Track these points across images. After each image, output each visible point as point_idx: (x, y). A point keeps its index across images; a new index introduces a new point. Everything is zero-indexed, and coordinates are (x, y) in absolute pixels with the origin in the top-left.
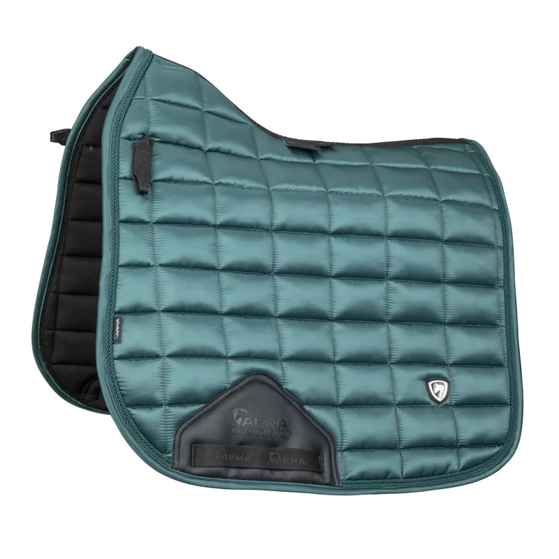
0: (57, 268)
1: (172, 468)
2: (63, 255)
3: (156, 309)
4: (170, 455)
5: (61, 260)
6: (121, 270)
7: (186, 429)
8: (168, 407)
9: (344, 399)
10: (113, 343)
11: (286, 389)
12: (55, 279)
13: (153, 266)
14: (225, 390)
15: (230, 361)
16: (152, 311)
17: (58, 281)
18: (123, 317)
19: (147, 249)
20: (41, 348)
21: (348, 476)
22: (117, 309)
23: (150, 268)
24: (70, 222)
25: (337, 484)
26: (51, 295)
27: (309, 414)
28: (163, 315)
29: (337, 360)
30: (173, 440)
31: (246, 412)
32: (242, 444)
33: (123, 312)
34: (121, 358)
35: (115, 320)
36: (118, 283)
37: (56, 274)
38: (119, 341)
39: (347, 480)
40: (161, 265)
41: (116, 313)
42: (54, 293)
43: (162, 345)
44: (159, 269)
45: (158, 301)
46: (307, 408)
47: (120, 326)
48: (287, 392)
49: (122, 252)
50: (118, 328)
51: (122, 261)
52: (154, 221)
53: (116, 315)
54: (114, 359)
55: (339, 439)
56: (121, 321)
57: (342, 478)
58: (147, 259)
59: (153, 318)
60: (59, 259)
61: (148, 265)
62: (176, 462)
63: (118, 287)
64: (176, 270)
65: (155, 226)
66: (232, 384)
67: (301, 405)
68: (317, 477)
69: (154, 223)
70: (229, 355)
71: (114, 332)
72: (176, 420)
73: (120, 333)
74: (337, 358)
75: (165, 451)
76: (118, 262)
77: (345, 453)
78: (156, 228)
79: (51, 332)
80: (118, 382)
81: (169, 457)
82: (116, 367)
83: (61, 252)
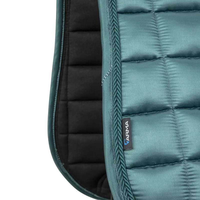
0: (64, 78)
2: (68, 65)
3: (169, 106)
5: (67, 69)
6: (124, 65)
10: (124, 150)
12: (63, 88)
13: (160, 58)
16: (165, 109)
17: (66, 90)
18: (132, 118)
19: (152, 40)
20: (57, 151)
22: (124, 110)
23: (157, 60)
24: (71, 33)
26: (61, 102)
28: (177, 112)
33: (132, 113)
34: (134, 166)
35: (123, 122)
36: (123, 80)
37: (63, 83)
38: (131, 147)
40: (169, 56)
41: (123, 115)
42: (63, 100)
43: (180, 148)
44: (168, 60)
45: (170, 97)
47: (130, 129)
49: (123, 46)
50: (127, 131)
51: (125, 55)
52: (156, 10)
53: (124, 117)
54: (127, 168)
56: (130, 124)
58: (153, 51)
59: (167, 117)
60: (64, 70)
61: (154, 58)
63: (123, 85)
64: (186, 60)
65: (157, 15)
69: (156, 12)
71: (123, 137)
73: (131, 138)
76: (121, 57)
78: (159, 16)
79: (65, 136)
80: (134, 195)
82: (130, 178)
83: (65, 63)
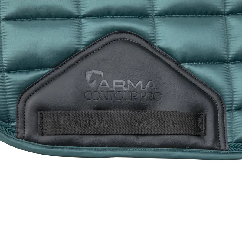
1: (17, 137)
4: (14, 124)
7: (30, 95)
8: (6, 74)
9: (234, 53)
11: (159, 47)
14: (76, 52)
15: (83, 20)
21: (236, 138)
25: (222, 147)
27: (187, 71)
29: (227, 10)
30: (15, 108)
31: (102, 73)
32: (99, 108)
39: (236, 142)
46: (186, 66)
48: (159, 50)
55: (227, 98)
57: (229, 141)
62: (21, 131)
66: (86, 45)
67: (178, 63)
68: (194, 140)
70: (83, 13)
72: (16, 86)
74: (228, 9)
75: (8, 120)
77: (235, 113)
81: (13, 127)
